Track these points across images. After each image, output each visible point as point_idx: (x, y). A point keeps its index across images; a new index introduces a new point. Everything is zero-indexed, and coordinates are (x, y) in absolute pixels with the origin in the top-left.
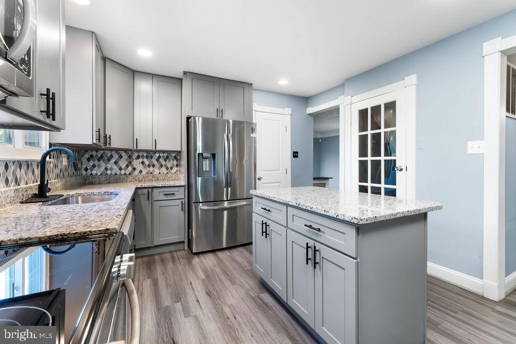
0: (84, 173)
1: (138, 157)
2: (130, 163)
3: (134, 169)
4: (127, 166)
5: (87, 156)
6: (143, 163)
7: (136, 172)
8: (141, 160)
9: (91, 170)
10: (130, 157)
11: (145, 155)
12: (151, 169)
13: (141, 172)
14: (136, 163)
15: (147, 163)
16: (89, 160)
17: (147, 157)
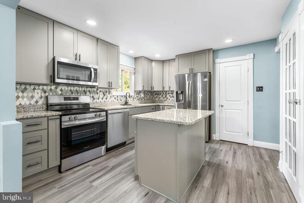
0: (154, 99)
1: (169, 93)
2: (166, 96)
3: (167, 98)
4: (165, 97)
5: (155, 94)
6: (170, 96)
7: (168, 99)
8: (169, 95)
9: (156, 98)
10: (166, 93)
11: (171, 92)
12: (173, 98)
13: (169, 99)
14: (168, 96)
15: (171, 96)
16: (155, 95)
17: (171, 93)
